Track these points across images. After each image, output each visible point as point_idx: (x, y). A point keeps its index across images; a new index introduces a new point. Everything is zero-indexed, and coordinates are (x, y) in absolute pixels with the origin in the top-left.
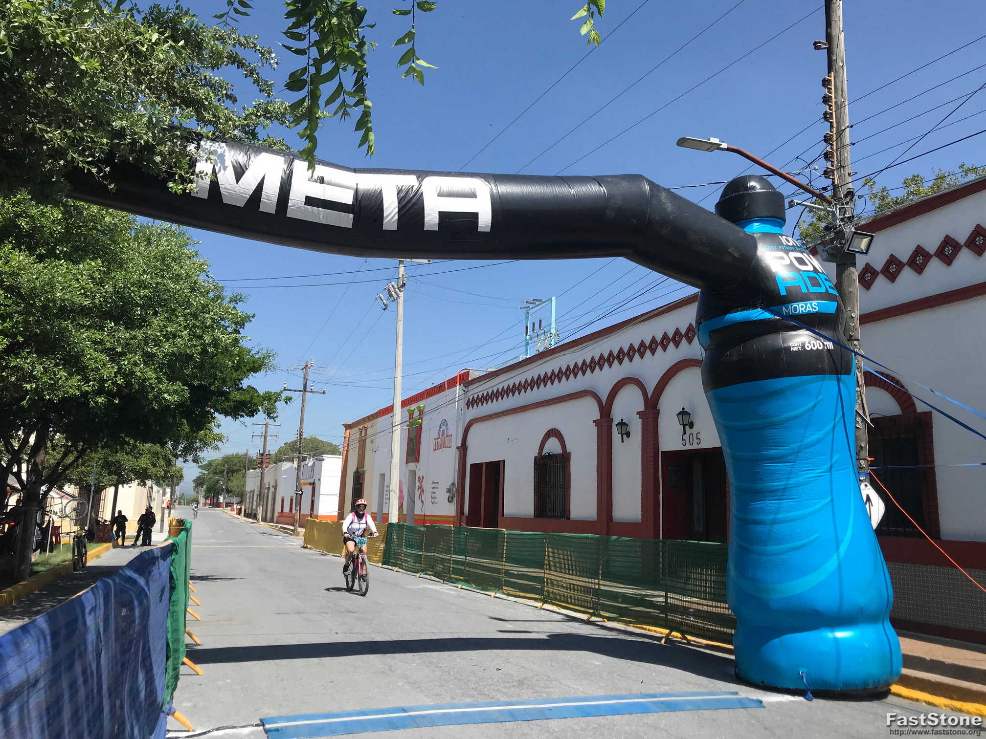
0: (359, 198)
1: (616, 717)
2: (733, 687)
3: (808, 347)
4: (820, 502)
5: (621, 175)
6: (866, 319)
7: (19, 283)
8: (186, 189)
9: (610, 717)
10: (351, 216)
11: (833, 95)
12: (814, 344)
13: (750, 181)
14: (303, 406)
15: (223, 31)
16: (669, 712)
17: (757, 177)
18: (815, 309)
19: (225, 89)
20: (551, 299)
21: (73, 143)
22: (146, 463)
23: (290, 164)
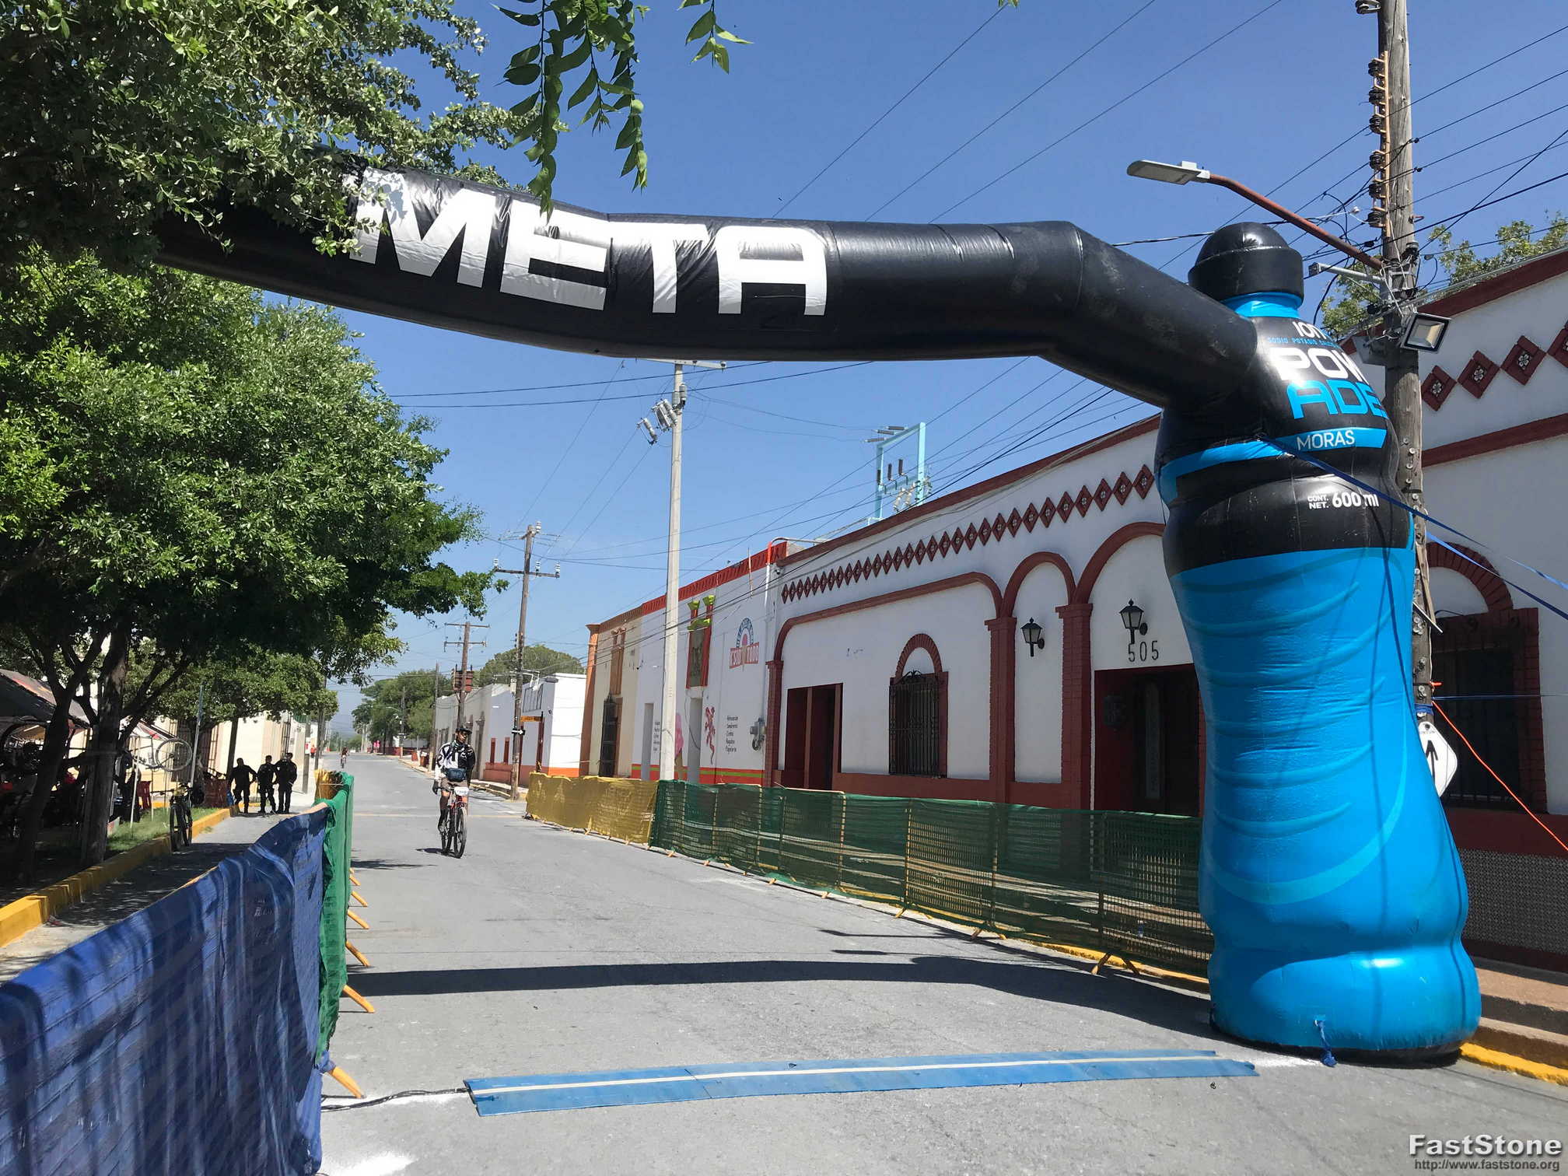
0: (616, 263)
1: (1022, 1087)
2: (1207, 1043)
3: (1337, 502)
4: (1353, 751)
5: (1037, 222)
6: (1432, 457)
7: (82, 400)
8: (341, 248)
10: (603, 290)
11: (1386, 89)
12: (1346, 497)
13: (1246, 232)
14: (524, 596)
16: (1106, 1081)
17: (1257, 225)
18: (1350, 441)
19: (402, 87)
20: (918, 426)
21: (166, 174)
22: (281, 685)
23: (506, 207)
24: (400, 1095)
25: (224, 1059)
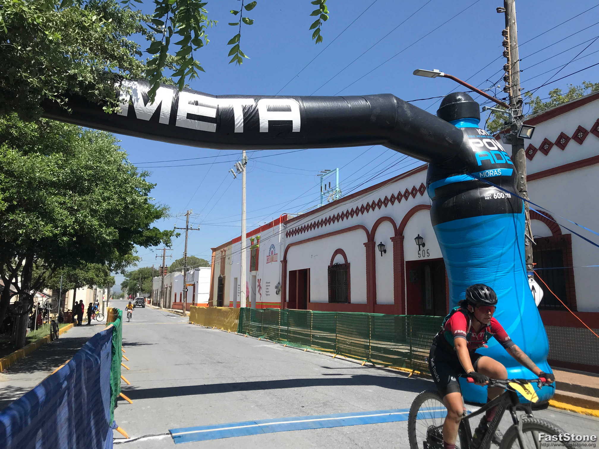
0: (220, 114)
1: (384, 424)
3: (495, 197)
4: (505, 291)
5: (379, 94)
6: (531, 178)
7: (13, 168)
8: (114, 110)
9: (380, 424)
10: (215, 125)
11: (509, 41)
12: (499, 195)
13: (458, 96)
15: (133, 12)
17: (462, 93)
18: (500, 173)
19: (136, 48)
20: (336, 169)
21: (45, 84)
22: (93, 275)
23: (177, 93)
24: (144, 437)
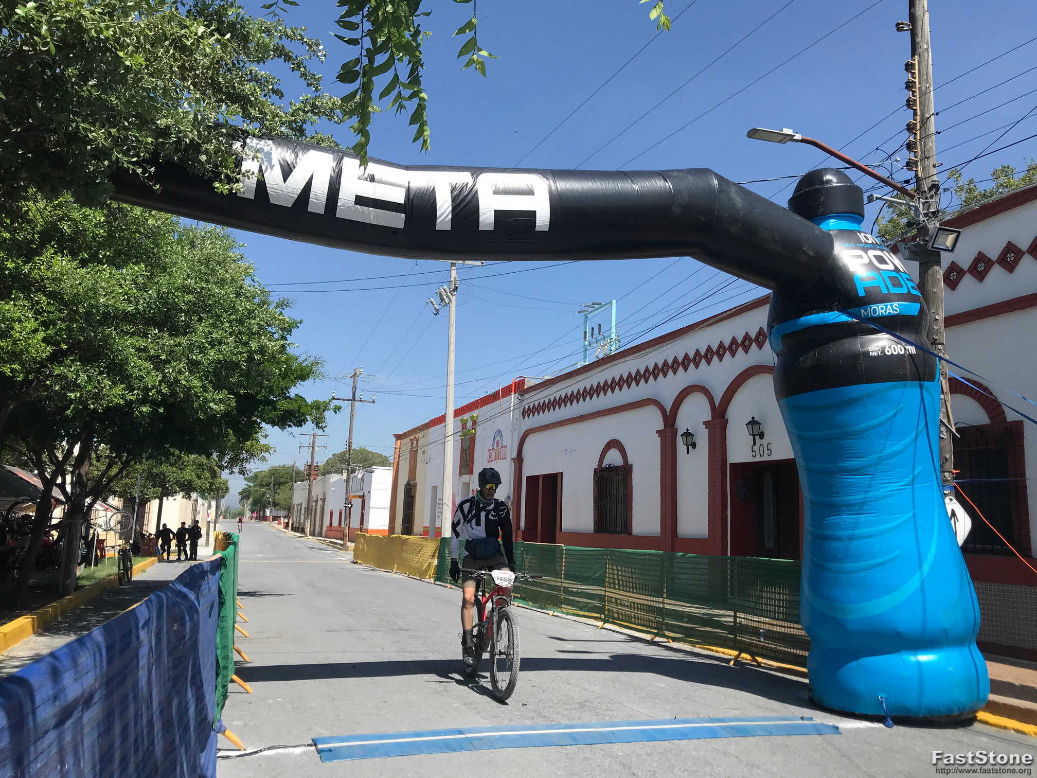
0: (412, 198)
1: (683, 742)
2: (806, 712)
3: (888, 351)
4: (902, 516)
5: (688, 169)
6: (951, 321)
7: (62, 289)
8: (232, 189)
9: (676, 742)
10: (403, 215)
11: (917, 81)
12: (894, 348)
13: (826, 174)
14: (352, 416)
15: (269, 23)
16: (740, 738)
17: (833, 170)
18: (896, 311)
19: (272, 84)
20: (611, 302)
21: (118, 142)
22: (191, 475)
23: (340, 161)
24: (269, 749)
25: (153, 724)
